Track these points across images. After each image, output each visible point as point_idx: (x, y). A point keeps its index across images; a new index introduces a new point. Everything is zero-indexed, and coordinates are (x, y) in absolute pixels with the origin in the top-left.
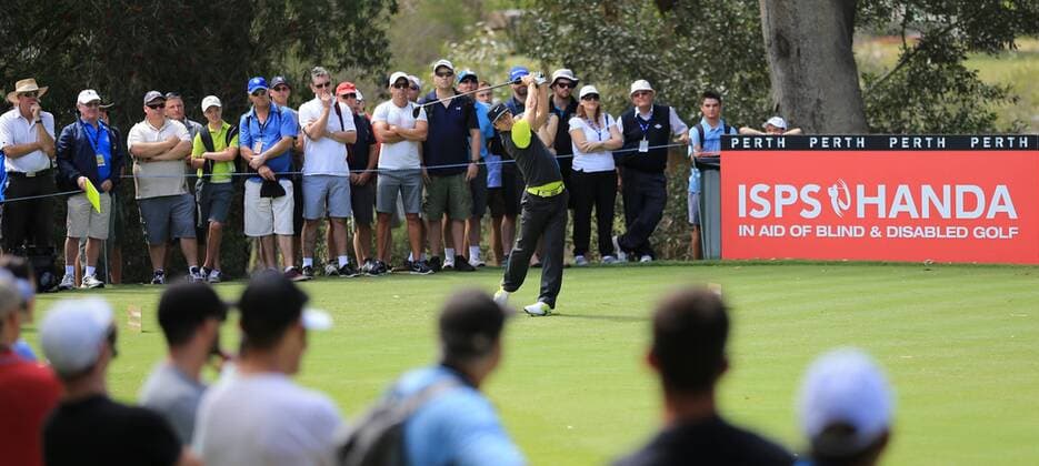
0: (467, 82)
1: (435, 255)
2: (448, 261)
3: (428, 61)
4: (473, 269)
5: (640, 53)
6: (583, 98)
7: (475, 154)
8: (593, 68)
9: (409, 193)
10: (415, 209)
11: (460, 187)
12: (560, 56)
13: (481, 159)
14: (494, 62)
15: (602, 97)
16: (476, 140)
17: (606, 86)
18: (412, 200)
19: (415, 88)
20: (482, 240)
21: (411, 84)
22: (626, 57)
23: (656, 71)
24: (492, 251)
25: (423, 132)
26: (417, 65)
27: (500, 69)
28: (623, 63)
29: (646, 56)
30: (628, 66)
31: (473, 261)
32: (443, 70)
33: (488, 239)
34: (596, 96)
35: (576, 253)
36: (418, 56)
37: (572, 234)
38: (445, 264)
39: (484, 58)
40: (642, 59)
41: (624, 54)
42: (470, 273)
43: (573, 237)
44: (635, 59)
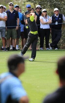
0: (17, 8)
1: (8, 47)
2: (11, 48)
3: (8, 3)
4: (16, 50)
5: (56, 2)
6: (43, 12)
7: (18, 24)
8: (45, 5)
9: (2, 32)
10: (4, 36)
11: (14, 32)
12: (38, 2)
13: (19, 25)
14: (23, 3)
15: (47, 12)
16: (18, 21)
17: (48, 9)
18: (3, 34)
19: (5, 9)
20: (19, 44)
21: (4, 8)
22: (53, 3)
23: (60, 6)
24: (21, 46)
25: (6, 19)
26: (5, 3)
27: (24, 5)
28: (52, 4)
29: (58, 3)
30: (53, 5)
31: (17, 48)
32: (11, 5)
33: (20, 43)
34: (46, 11)
35: (40, 47)
36: (6, 1)
37: (39, 43)
38: (10, 49)
39: (21, 2)
40: (57, 3)
41: (53, 2)
42: (16, 51)
43: (40, 44)
44: (55, 3)
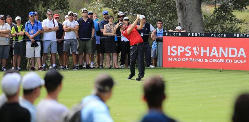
0: (90, 15)
1: (81, 64)
2: (85, 66)
3: (80, 9)
4: (92, 69)
5: (141, 7)
6: (124, 20)
7: (92, 36)
8: (127, 11)
9: (73, 46)
10: (74, 51)
11: (89, 44)
12: (118, 8)
13: (94, 37)
14: (99, 9)
15: (130, 20)
16: (93, 31)
17: (131, 17)
19: (76, 16)
20: (94, 60)
22: (137, 9)
23: (145, 13)
24: (97, 63)
25: (77, 29)
26: (77, 9)
27: (101, 11)
28: (136, 10)
29: (143, 9)
30: (137, 11)
31: (92, 66)
32: (85, 11)
33: (96, 60)
34: (128, 20)
35: (121, 65)
36: (77, 7)
37: (120, 59)
38: (84, 67)
39: (96, 8)
40: (141, 9)
41: (136, 8)
42: (91, 70)
43: (120, 60)
44: (139, 9)
